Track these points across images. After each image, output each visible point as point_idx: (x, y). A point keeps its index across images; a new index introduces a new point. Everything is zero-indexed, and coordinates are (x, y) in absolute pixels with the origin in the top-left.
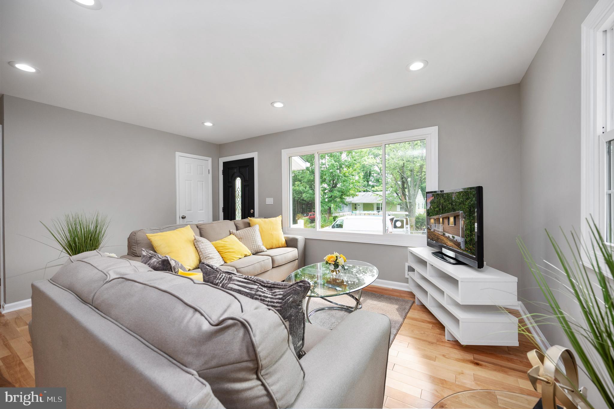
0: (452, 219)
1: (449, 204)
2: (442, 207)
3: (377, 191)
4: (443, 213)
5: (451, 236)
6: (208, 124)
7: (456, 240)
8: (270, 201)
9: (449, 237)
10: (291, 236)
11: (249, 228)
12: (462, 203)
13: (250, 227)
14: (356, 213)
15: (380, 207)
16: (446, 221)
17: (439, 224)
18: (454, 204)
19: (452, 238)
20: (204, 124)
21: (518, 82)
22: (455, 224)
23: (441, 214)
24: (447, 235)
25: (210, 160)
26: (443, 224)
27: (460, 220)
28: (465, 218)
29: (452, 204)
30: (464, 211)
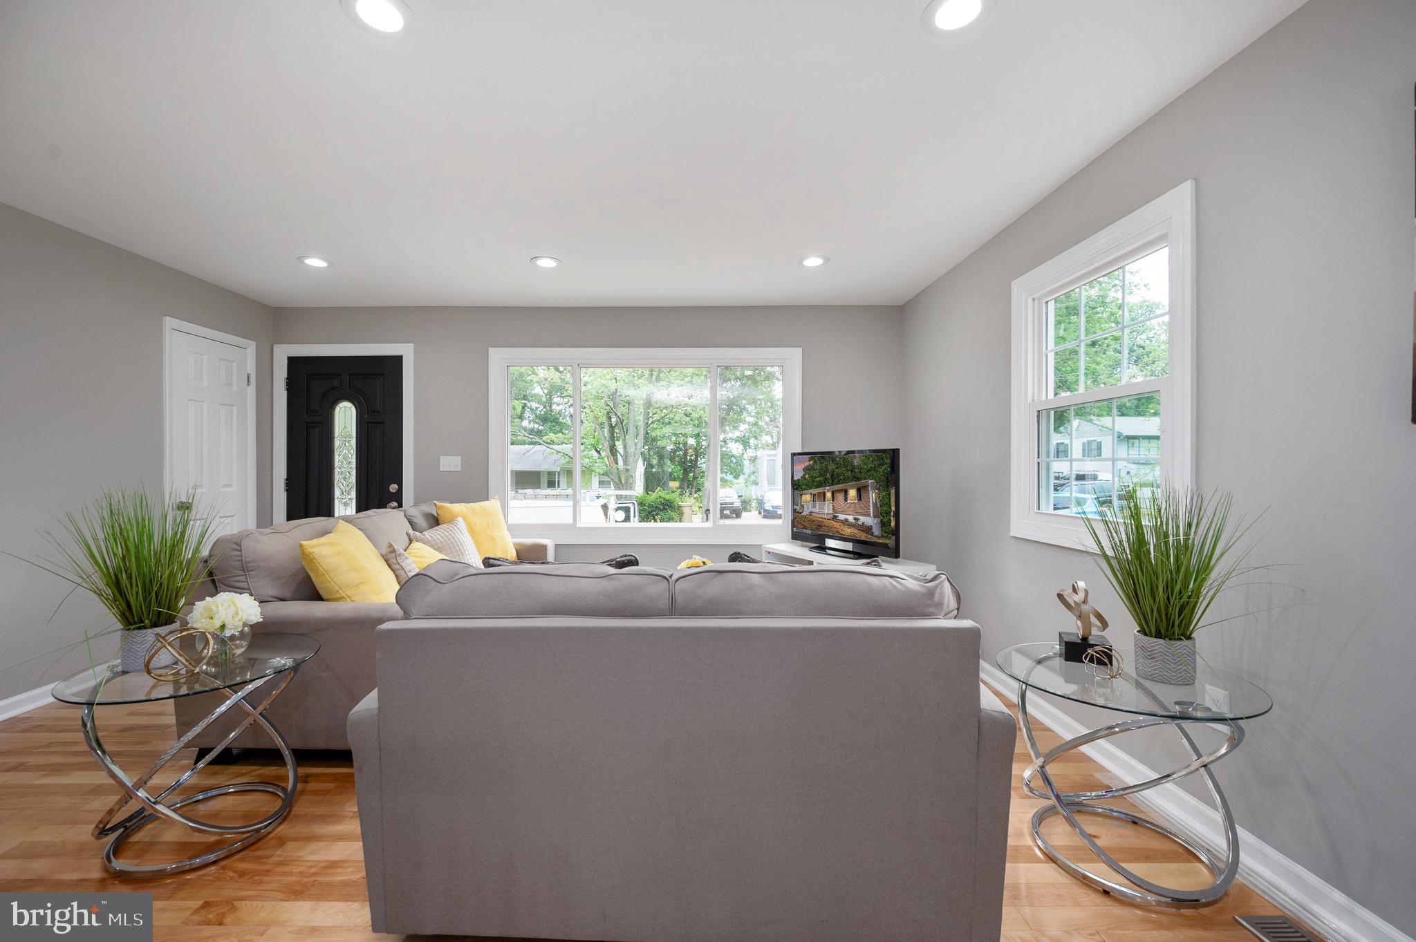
0: (852, 493)
1: (848, 471)
2: (832, 476)
3: (553, 442)
4: (832, 484)
5: (851, 518)
6: (316, 262)
7: (863, 523)
8: (450, 463)
9: (846, 520)
10: (529, 541)
11: (436, 528)
12: (874, 469)
13: (438, 524)
14: (526, 493)
15: (557, 480)
16: (840, 496)
17: (824, 501)
18: (856, 470)
19: (854, 521)
20: (303, 263)
21: (902, 303)
22: (860, 499)
23: (829, 486)
24: (842, 517)
25: (251, 347)
26: (833, 500)
27: (871, 493)
28: (879, 489)
29: (852, 471)
30: (876, 481)
